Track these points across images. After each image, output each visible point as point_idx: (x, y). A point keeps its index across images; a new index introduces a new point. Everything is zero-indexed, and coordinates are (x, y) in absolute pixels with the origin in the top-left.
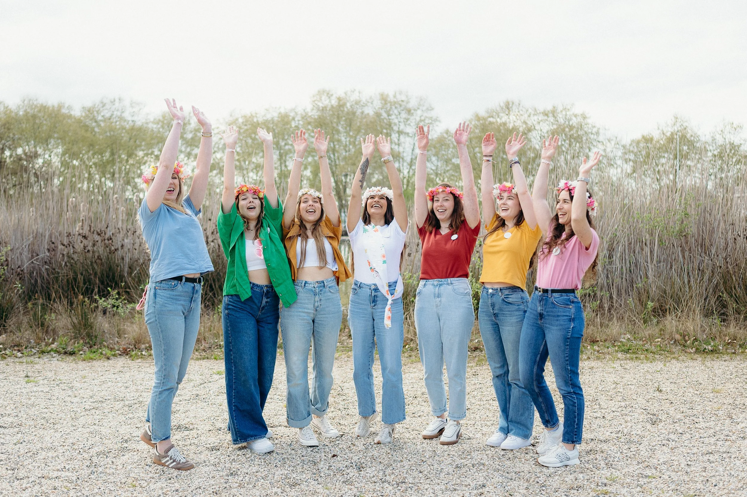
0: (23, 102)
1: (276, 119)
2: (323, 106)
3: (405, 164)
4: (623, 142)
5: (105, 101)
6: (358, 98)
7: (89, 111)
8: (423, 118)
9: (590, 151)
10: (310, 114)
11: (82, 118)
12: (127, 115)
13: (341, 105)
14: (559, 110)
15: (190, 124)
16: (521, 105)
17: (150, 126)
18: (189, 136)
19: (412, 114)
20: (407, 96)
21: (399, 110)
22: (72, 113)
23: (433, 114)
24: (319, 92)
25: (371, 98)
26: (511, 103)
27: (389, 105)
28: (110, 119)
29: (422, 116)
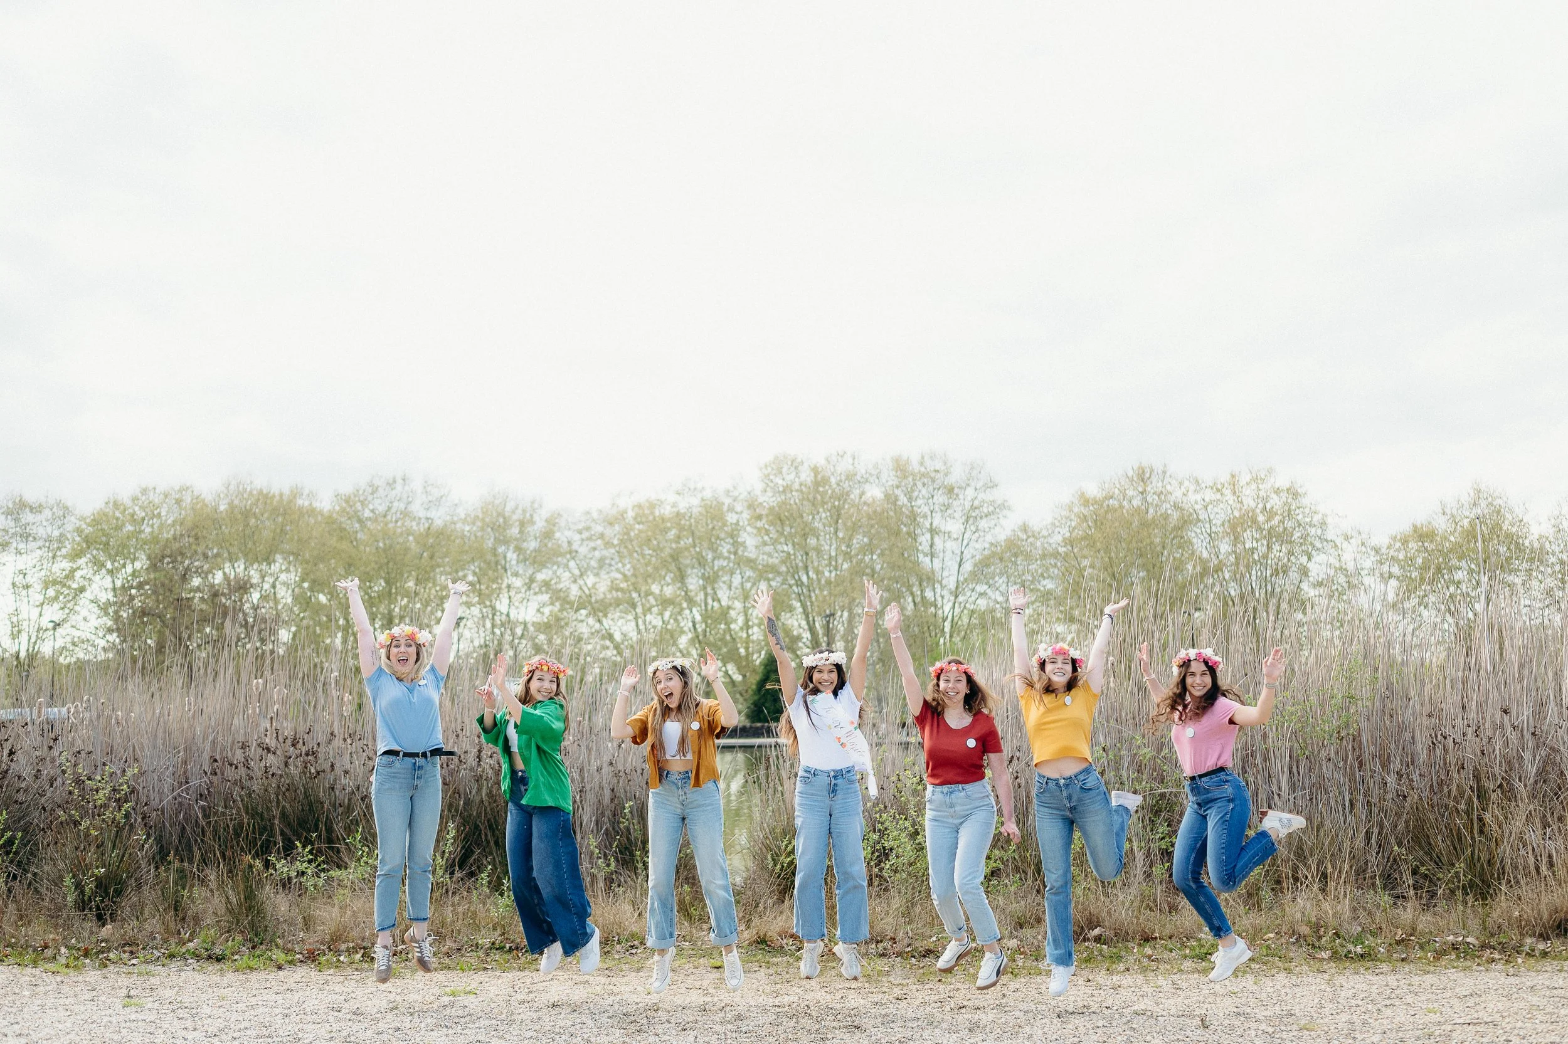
0: (227, 488)
1: (695, 511)
2: (785, 484)
3: (945, 593)
4: (1376, 541)
5: (377, 482)
6: (851, 467)
7: (347, 501)
8: (976, 503)
9: (1309, 559)
10: (761, 500)
11: (335, 515)
12: (417, 509)
13: (820, 481)
14: (1243, 482)
15: (532, 522)
16: (1168, 474)
17: (459, 526)
18: (532, 545)
19: (957, 495)
20: (945, 463)
21: (931, 488)
22: (317, 505)
23: (997, 495)
24: (776, 458)
25: (876, 466)
26: (1148, 471)
27: (910, 479)
28: (385, 516)
29: (976, 498)
